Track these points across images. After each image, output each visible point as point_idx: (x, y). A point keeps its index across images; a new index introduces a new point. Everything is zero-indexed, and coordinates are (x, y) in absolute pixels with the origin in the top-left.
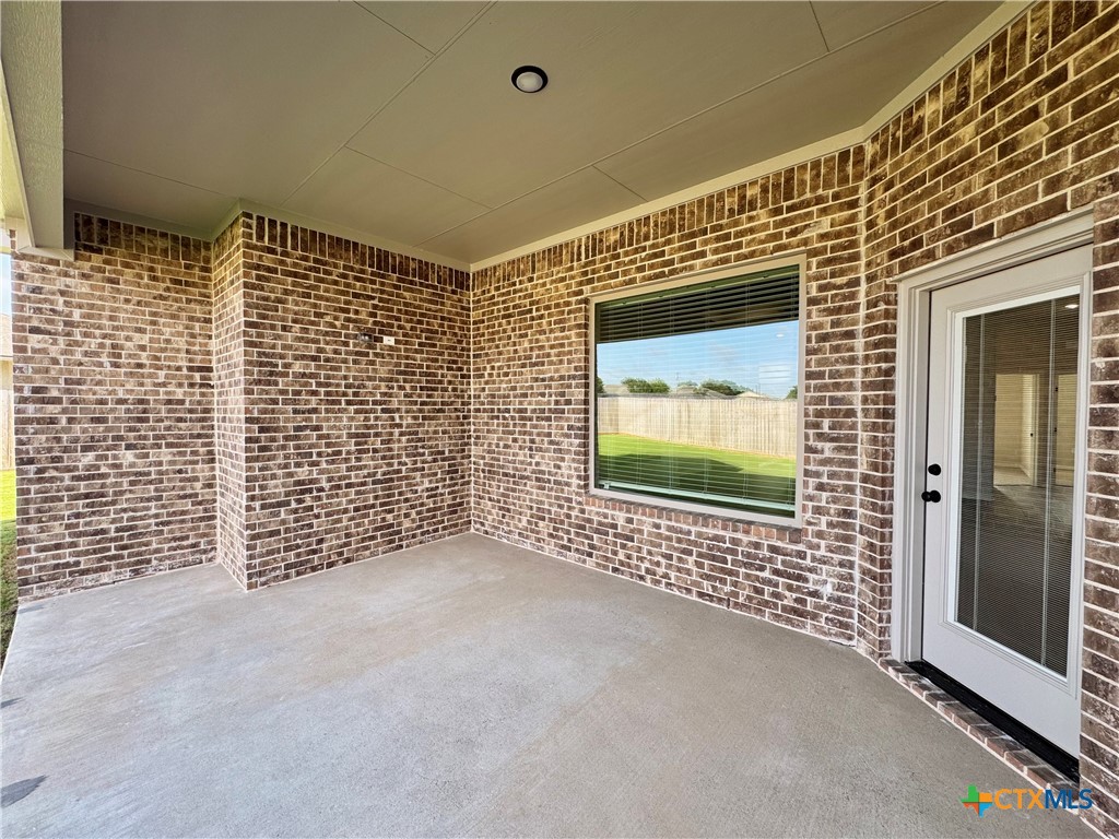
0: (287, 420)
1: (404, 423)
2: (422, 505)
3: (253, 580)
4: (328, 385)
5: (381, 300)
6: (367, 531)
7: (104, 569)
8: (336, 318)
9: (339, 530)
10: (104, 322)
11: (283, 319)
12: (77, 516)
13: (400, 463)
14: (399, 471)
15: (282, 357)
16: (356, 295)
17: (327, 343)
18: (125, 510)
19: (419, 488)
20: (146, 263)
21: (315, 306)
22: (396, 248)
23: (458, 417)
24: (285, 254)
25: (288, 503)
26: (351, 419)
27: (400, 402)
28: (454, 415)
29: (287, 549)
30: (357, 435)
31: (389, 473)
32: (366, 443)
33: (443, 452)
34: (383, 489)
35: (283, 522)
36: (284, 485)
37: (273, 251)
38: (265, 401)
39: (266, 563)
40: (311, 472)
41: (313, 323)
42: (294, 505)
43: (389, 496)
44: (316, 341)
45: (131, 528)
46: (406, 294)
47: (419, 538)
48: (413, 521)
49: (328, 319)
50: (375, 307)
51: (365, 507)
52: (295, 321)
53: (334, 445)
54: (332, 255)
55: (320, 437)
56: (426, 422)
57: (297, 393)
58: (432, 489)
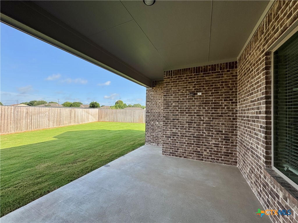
0: (171, 117)
1: (205, 119)
2: (212, 148)
3: (163, 153)
4: (181, 108)
5: (197, 82)
6: (191, 151)
7: (154, 143)
8: (183, 90)
9: (183, 148)
11: (171, 93)
12: (151, 132)
13: (203, 133)
14: (203, 135)
15: (170, 102)
16: (189, 83)
17: (181, 97)
18: (156, 133)
19: (211, 143)
20: (161, 87)
21: (178, 88)
23: (230, 119)
24: (172, 78)
25: (171, 137)
26: (187, 118)
27: (203, 113)
28: (227, 118)
29: (170, 148)
30: (188, 122)
31: (199, 135)
32: (191, 125)
33: (222, 132)
34: (197, 140)
35: (169, 141)
36: (170, 133)
37: (169, 78)
38: (167, 113)
39: (166, 150)
40: (176, 130)
41: (178, 93)
42: (172, 138)
43: (198, 142)
44: (178, 97)
45: (157, 136)
46: (206, 78)
47: (210, 160)
48: (208, 153)
49: (181, 91)
50: (195, 84)
51: (191, 144)
52: (173, 93)
53: (182, 124)
54: (183, 74)
55: (179, 122)
56: (214, 120)
57: (173, 111)
58: (216, 144)
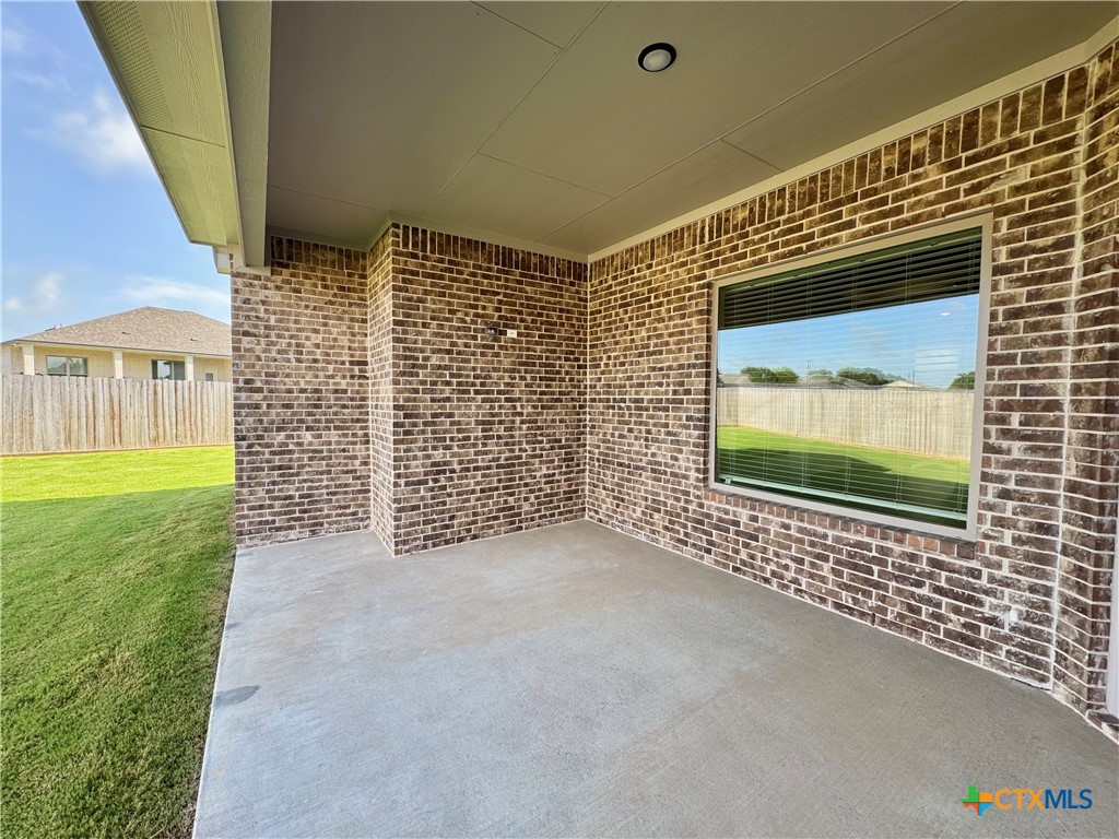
0: (426, 408)
1: (525, 411)
2: (540, 490)
3: (399, 547)
4: (459, 376)
5: (505, 295)
6: (491, 511)
8: (467, 314)
9: (468, 508)
10: (292, 325)
11: (424, 317)
12: (274, 483)
13: (520, 450)
14: (520, 457)
15: (422, 351)
16: (483, 292)
17: (459, 338)
18: (305, 481)
19: (538, 474)
20: (319, 274)
21: (449, 303)
22: (519, 245)
23: (574, 407)
24: (425, 258)
25: (426, 482)
26: (479, 407)
27: (521, 392)
28: (570, 404)
29: (425, 523)
30: (483, 423)
31: (511, 458)
32: (491, 430)
33: (560, 441)
34: (506, 473)
35: (423, 498)
36: (423, 466)
37: (415, 256)
38: (408, 391)
39: (409, 534)
40: (445, 454)
41: (447, 320)
42: (431, 484)
43: (511, 480)
44: (450, 336)
45: (310, 496)
46: (528, 288)
47: (537, 521)
48: (532, 505)
49: (460, 315)
50: (500, 302)
51: (490, 489)
52: (433, 318)
53: (464, 431)
54: (464, 256)
55: (452, 424)
56: (545, 411)
57: (434, 383)
58: (549, 476)
